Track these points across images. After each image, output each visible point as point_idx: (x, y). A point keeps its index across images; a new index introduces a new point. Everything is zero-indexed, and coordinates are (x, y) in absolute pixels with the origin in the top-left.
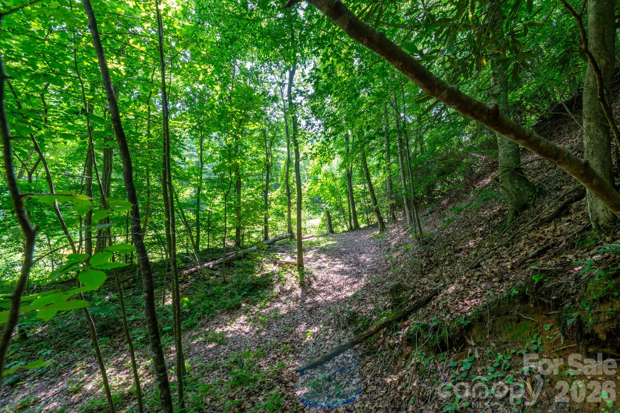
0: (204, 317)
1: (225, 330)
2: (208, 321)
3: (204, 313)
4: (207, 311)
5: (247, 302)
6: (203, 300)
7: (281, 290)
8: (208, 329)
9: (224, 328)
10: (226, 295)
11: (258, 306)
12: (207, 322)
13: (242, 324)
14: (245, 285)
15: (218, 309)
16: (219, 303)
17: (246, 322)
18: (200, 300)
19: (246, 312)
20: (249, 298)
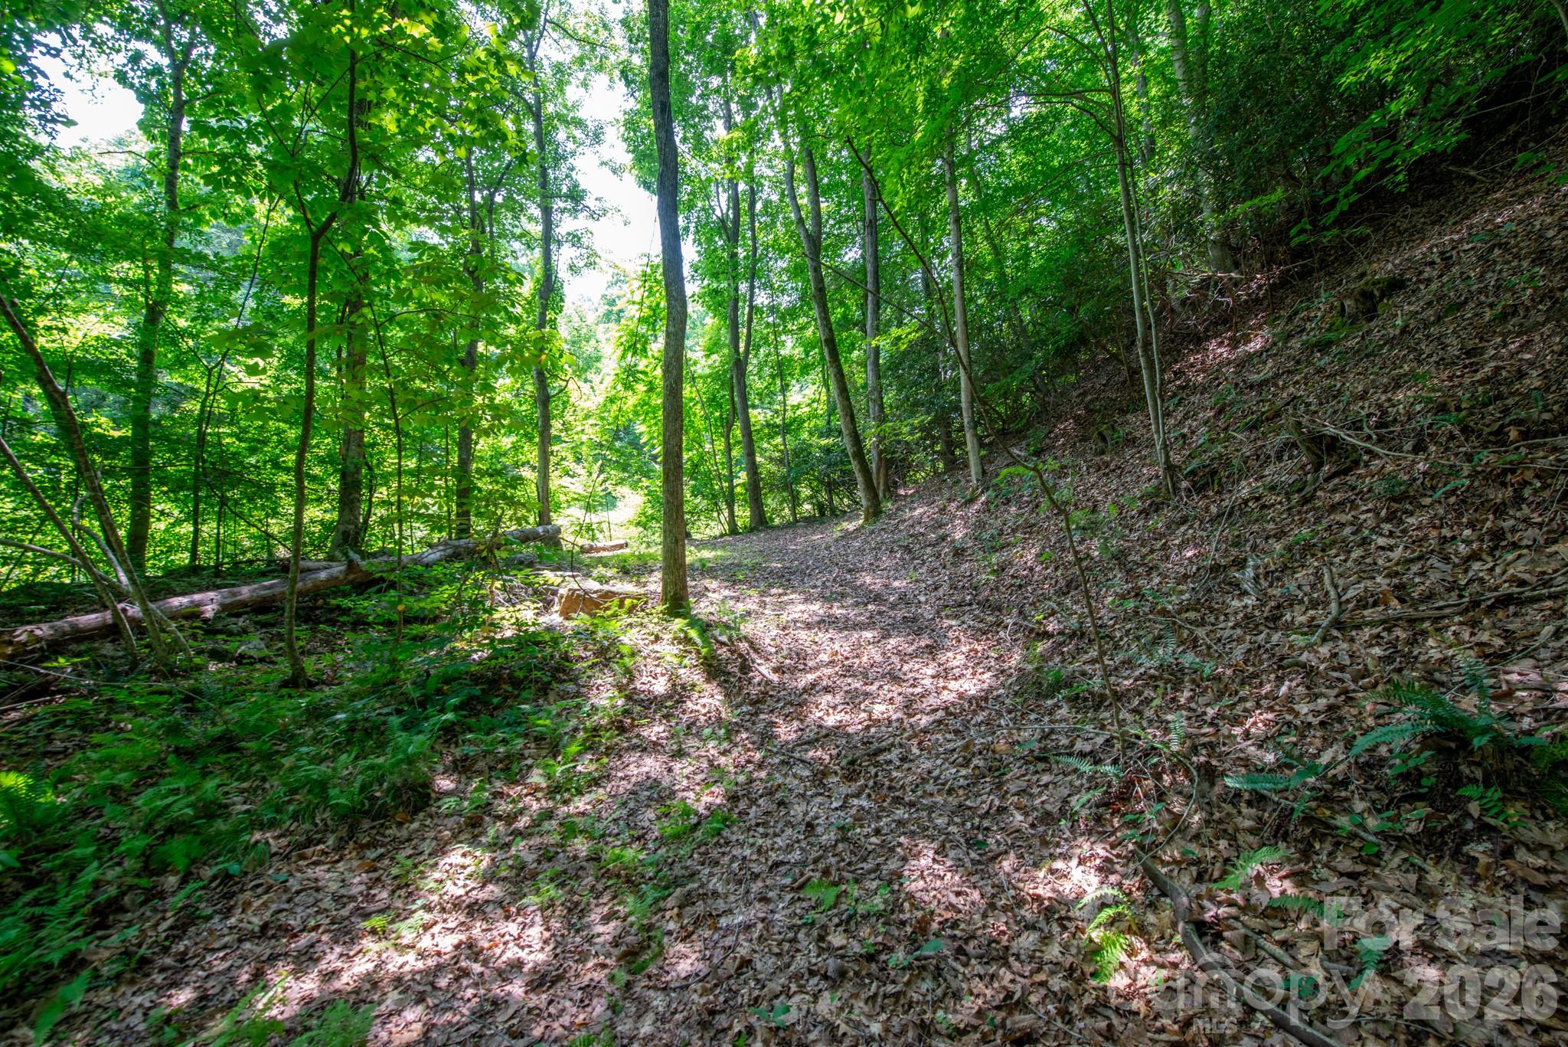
0: (155, 894)
1: (345, 980)
2: (187, 920)
3: (152, 865)
4: (178, 849)
5: (463, 767)
6: (149, 775)
7: (629, 698)
8: (183, 997)
9: (332, 959)
10: (316, 740)
11: (536, 778)
12: (179, 930)
13: (474, 910)
14: (432, 684)
15: (272, 824)
16: (276, 787)
17: (494, 890)
18: (123, 778)
19: (472, 826)
20: (470, 745)
